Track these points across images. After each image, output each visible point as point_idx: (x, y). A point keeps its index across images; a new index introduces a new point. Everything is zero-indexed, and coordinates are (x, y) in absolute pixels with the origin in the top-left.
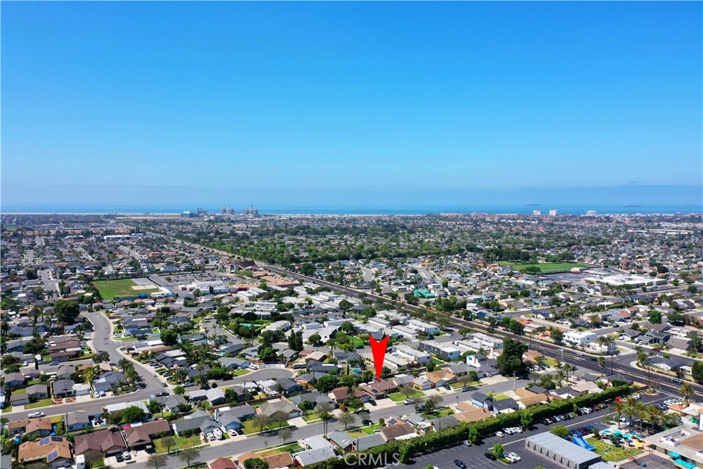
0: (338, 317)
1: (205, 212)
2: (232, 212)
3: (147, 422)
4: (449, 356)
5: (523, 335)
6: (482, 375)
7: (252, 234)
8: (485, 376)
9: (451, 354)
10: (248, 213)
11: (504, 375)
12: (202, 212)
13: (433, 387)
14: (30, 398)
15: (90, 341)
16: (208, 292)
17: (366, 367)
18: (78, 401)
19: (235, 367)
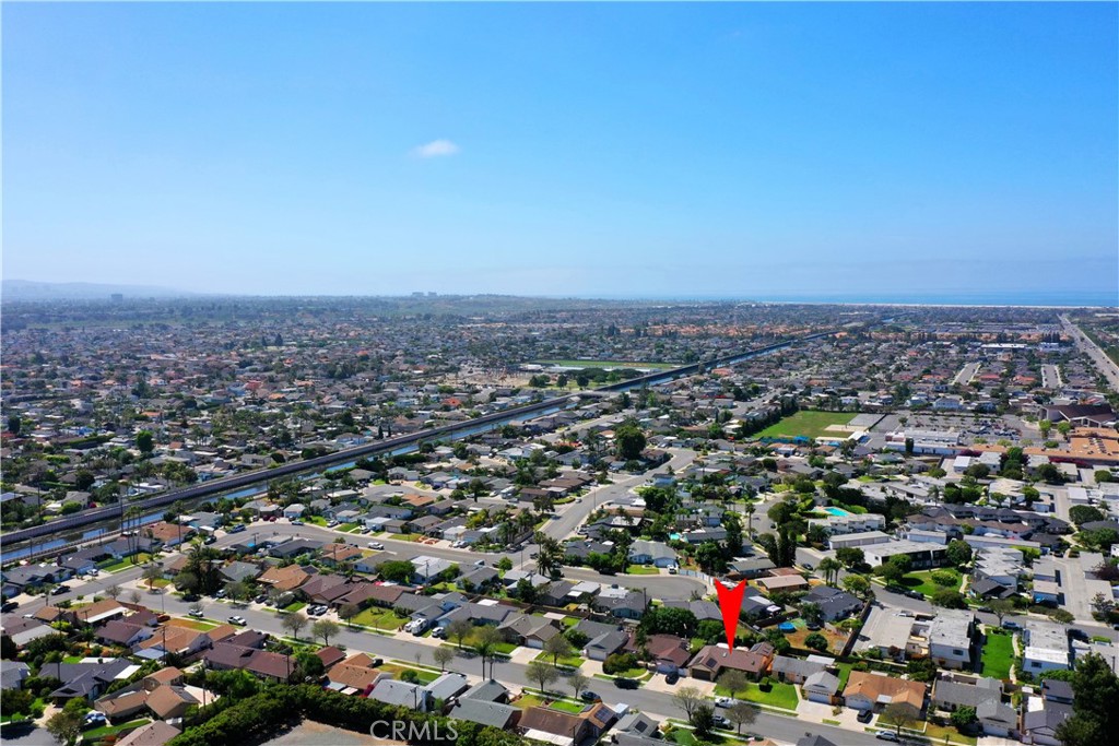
4: (1028, 667)
6: (1007, 733)
8: (1012, 735)
13: (842, 703)
14: (402, 528)
15: (608, 485)
16: (904, 449)
17: (823, 626)
18: (435, 546)
19: (649, 562)
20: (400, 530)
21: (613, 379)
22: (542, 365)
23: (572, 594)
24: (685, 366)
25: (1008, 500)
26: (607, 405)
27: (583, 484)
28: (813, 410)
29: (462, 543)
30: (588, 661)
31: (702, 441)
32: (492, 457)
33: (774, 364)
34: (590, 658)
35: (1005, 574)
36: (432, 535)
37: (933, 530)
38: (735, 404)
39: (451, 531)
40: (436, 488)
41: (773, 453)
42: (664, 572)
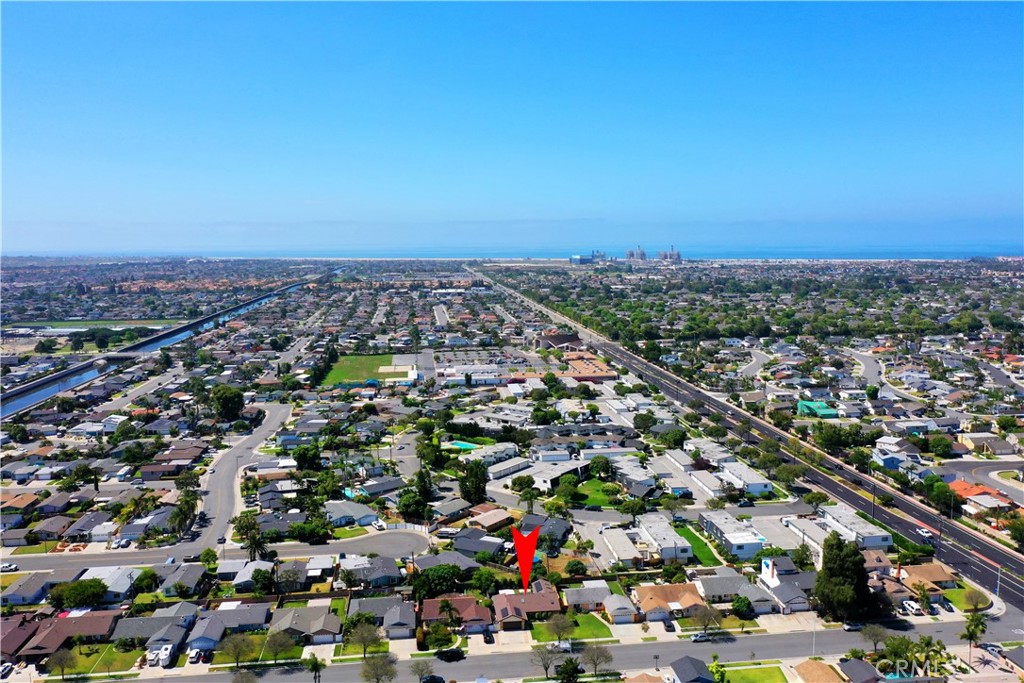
0: (611, 443)
1: (603, 256)
2: (643, 256)
3: (106, 609)
4: (735, 551)
5: (955, 518)
6: (769, 609)
7: (633, 291)
8: (775, 610)
9: (740, 547)
10: (666, 257)
11: (821, 615)
12: (598, 257)
13: (640, 619)
14: (26, 538)
15: (227, 450)
16: (464, 382)
17: (559, 553)
18: (84, 552)
19: (350, 522)
20: (24, 541)
21: (131, 339)
22: (31, 328)
23: (311, 573)
24: (192, 321)
25: (581, 417)
26: (151, 366)
27: (203, 453)
28: (351, 354)
29: (123, 542)
30: (391, 642)
31: (284, 394)
32: (62, 436)
33: (280, 315)
34: (391, 639)
35: (647, 478)
36: (73, 539)
37: (555, 449)
38: (277, 355)
39: (98, 530)
40: (22, 482)
41: (357, 398)
42: (372, 531)
